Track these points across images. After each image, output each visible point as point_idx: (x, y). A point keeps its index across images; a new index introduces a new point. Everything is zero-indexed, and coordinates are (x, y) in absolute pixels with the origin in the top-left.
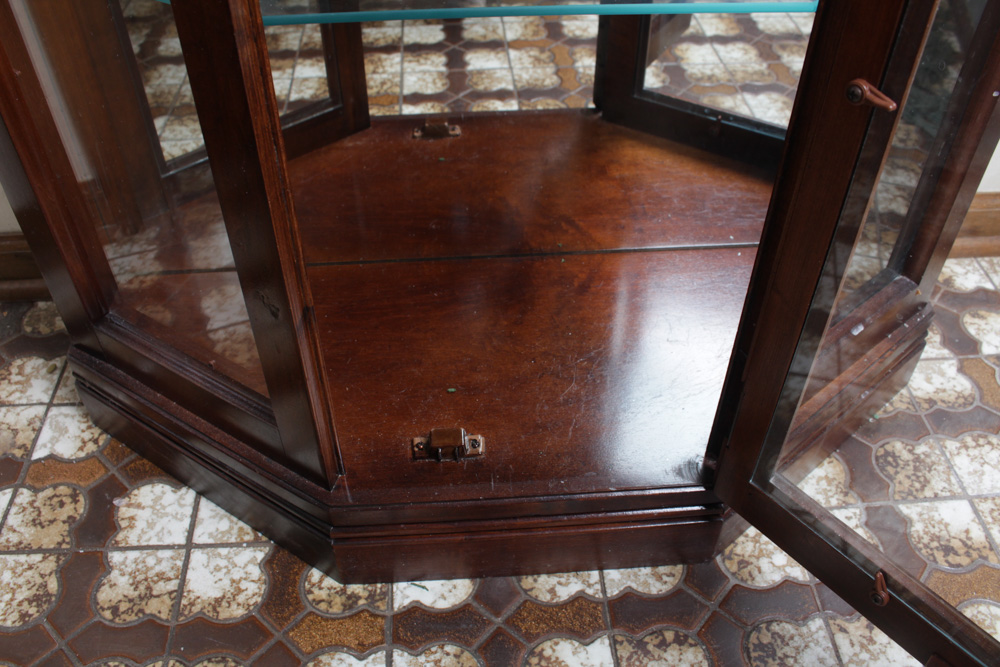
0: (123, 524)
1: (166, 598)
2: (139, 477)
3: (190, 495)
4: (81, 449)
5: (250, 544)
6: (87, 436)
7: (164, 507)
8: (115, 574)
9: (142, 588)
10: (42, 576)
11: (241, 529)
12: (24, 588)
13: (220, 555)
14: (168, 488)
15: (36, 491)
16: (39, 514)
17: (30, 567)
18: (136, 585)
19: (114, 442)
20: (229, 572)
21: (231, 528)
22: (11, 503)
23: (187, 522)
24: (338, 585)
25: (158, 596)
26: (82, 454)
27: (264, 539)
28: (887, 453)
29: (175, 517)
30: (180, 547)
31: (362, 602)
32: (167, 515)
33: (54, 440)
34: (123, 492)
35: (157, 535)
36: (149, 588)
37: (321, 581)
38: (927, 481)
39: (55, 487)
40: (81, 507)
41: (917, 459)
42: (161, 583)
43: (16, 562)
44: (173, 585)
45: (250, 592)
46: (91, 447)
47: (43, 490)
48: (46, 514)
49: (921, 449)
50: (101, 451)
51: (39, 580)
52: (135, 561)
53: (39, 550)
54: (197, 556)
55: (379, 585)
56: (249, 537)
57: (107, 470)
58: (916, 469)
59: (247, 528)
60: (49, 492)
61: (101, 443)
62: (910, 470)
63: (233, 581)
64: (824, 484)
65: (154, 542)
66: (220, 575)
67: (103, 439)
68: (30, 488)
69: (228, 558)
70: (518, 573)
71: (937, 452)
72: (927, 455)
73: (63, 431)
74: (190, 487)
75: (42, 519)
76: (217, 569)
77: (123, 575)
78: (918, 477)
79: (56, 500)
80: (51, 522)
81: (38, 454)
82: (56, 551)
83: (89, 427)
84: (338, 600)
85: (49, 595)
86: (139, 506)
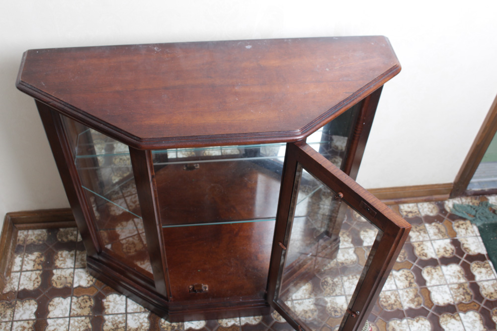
0: (106, 307)
1: (122, 328)
2: (108, 292)
3: (124, 298)
4: (88, 283)
5: (143, 312)
6: (89, 279)
7: (117, 302)
8: (107, 322)
9: (115, 326)
10: (86, 323)
11: (140, 308)
12: (82, 327)
13: (135, 316)
14: (117, 296)
15: (78, 298)
16: (81, 305)
17: (82, 321)
18: (113, 325)
19: (98, 281)
20: (139, 321)
21: (137, 308)
22: (71, 302)
23: (124, 306)
24: (169, 323)
25: (120, 328)
26: (89, 285)
27: (147, 310)
28: (325, 281)
29: (121, 304)
30: (124, 314)
31: (176, 328)
32: (118, 304)
33: (79, 281)
34: (104, 297)
35: (117, 310)
36: (117, 326)
37: (164, 322)
38: (335, 290)
39: (83, 296)
40: (92, 303)
41: (334, 283)
42: (120, 324)
43: (78, 320)
44: (124, 325)
45: (145, 326)
46: (91, 283)
47: (80, 297)
48: (83, 305)
49: (336, 280)
50: (94, 284)
51: (86, 325)
52: (112, 318)
53: (83, 316)
54: (129, 316)
55: (180, 323)
56: (143, 310)
57: (98, 290)
58: (333, 286)
59: (142, 307)
60: (81, 298)
61: (94, 281)
62: (331, 287)
63: (140, 323)
64: (305, 291)
65: (116, 312)
66: (137, 321)
67: (94, 280)
68: (76, 297)
69: (138, 316)
70: (218, 319)
71: (340, 281)
72: (337, 282)
73: (81, 277)
74: (124, 295)
75: (82, 306)
76: (135, 320)
77: (109, 322)
78: (332, 289)
79: (84, 300)
80: (85, 307)
81: (75, 285)
82: (88, 316)
83: (89, 276)
84: (170, 328)
85: (89, 329)
86: (110, 301)
